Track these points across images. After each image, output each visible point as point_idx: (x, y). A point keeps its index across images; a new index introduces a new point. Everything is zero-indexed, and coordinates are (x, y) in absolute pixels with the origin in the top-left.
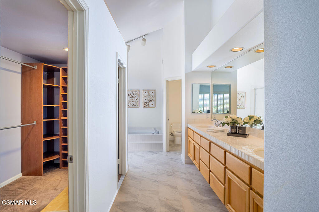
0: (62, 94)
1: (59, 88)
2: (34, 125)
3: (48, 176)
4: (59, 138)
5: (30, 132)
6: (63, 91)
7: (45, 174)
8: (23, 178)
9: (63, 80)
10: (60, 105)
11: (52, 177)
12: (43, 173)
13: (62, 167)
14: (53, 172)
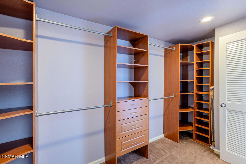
0: (196, 69)
1: (193, 64)
2: (173, 98)
3: (183, 144)
4: (193, 111)
5: (170, 103)
6: (197, 67)
7: (181, 141)
8: (164, 139)
9: (197, 57)
10: (195, 81)
11: (186, 148)
12: (179, 140)
13: (196, 139)
14: (187, 142)
